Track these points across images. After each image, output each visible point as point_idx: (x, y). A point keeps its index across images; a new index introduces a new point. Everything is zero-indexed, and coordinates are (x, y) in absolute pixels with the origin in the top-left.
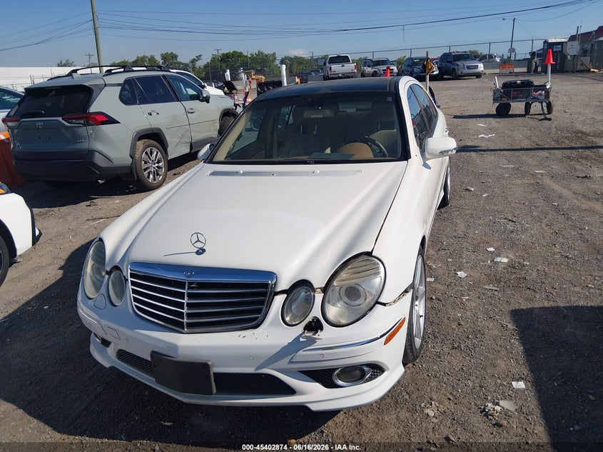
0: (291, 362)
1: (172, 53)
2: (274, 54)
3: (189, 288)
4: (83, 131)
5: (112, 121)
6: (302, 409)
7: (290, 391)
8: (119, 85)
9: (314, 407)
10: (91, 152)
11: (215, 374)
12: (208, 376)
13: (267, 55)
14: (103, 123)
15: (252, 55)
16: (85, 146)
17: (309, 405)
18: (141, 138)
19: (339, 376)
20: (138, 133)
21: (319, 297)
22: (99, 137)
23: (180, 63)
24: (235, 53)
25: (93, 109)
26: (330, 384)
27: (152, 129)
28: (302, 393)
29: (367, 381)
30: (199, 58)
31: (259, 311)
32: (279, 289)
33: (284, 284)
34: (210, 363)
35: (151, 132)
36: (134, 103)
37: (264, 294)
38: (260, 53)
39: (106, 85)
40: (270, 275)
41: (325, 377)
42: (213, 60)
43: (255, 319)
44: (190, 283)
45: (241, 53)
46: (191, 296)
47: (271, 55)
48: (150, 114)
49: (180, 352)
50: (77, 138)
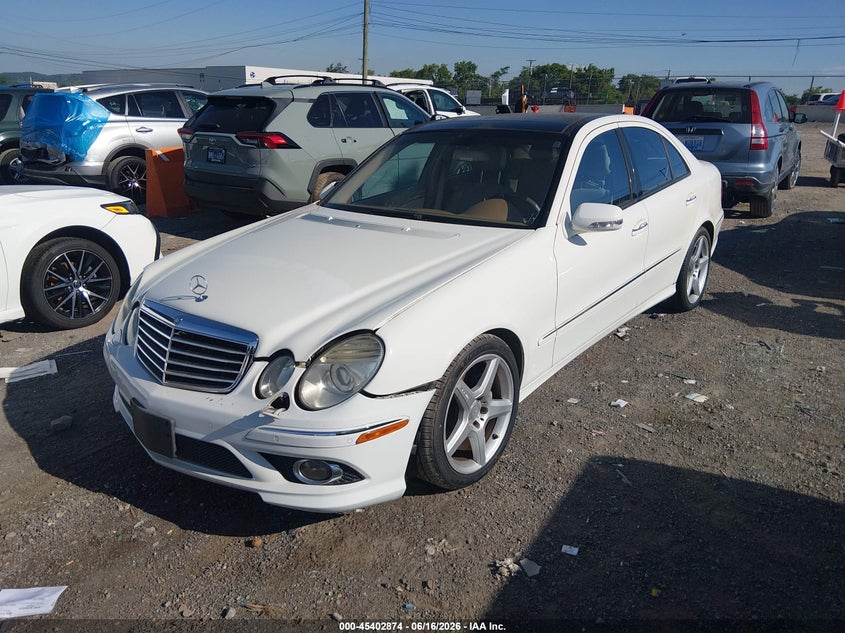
0: (246, 439)
1: (470, 63)
2: (612, 70)
3: (174, 336)
4: (256, 153)
5: (291, 145)
6: (253, 497)
7: (247, 474)
8: (310, 101)
9: (266, 498)
10: (262, 181)
11: (177, 435)
12: (169, 435)
13: (600, 72)
14: (280, 146)
15: (579, 70)
16: (256, 171)
17: (261, 494)
18: (324, 170)
19: (302, 467)
20: (323, 162)
21: (299, 371)
22: (275, 164)
23: (478, 77)
24: (556, 65)
25: (270, 128)
26: (290, 477)
27: (343, 160)
28: (259, 479)
29: (335, 483)
30: (504, 70)
31: (233, 376)
32: (259, 355)
33: (265, 350)
34: (172, 422)
35: (342, 164)
36: (327, 125)
37: (241, 358)
38: (592, 68)
39: (293, 100)
40: (253, 336)
41: (286, 465)
42: (524, 74)
43: (229, 384)
44: (176, 331)
45: (564, 67)
46: (175, 345)
47: (606, 72)
48: (345, 141)
49: (150, 404)
50: (250, 162)
